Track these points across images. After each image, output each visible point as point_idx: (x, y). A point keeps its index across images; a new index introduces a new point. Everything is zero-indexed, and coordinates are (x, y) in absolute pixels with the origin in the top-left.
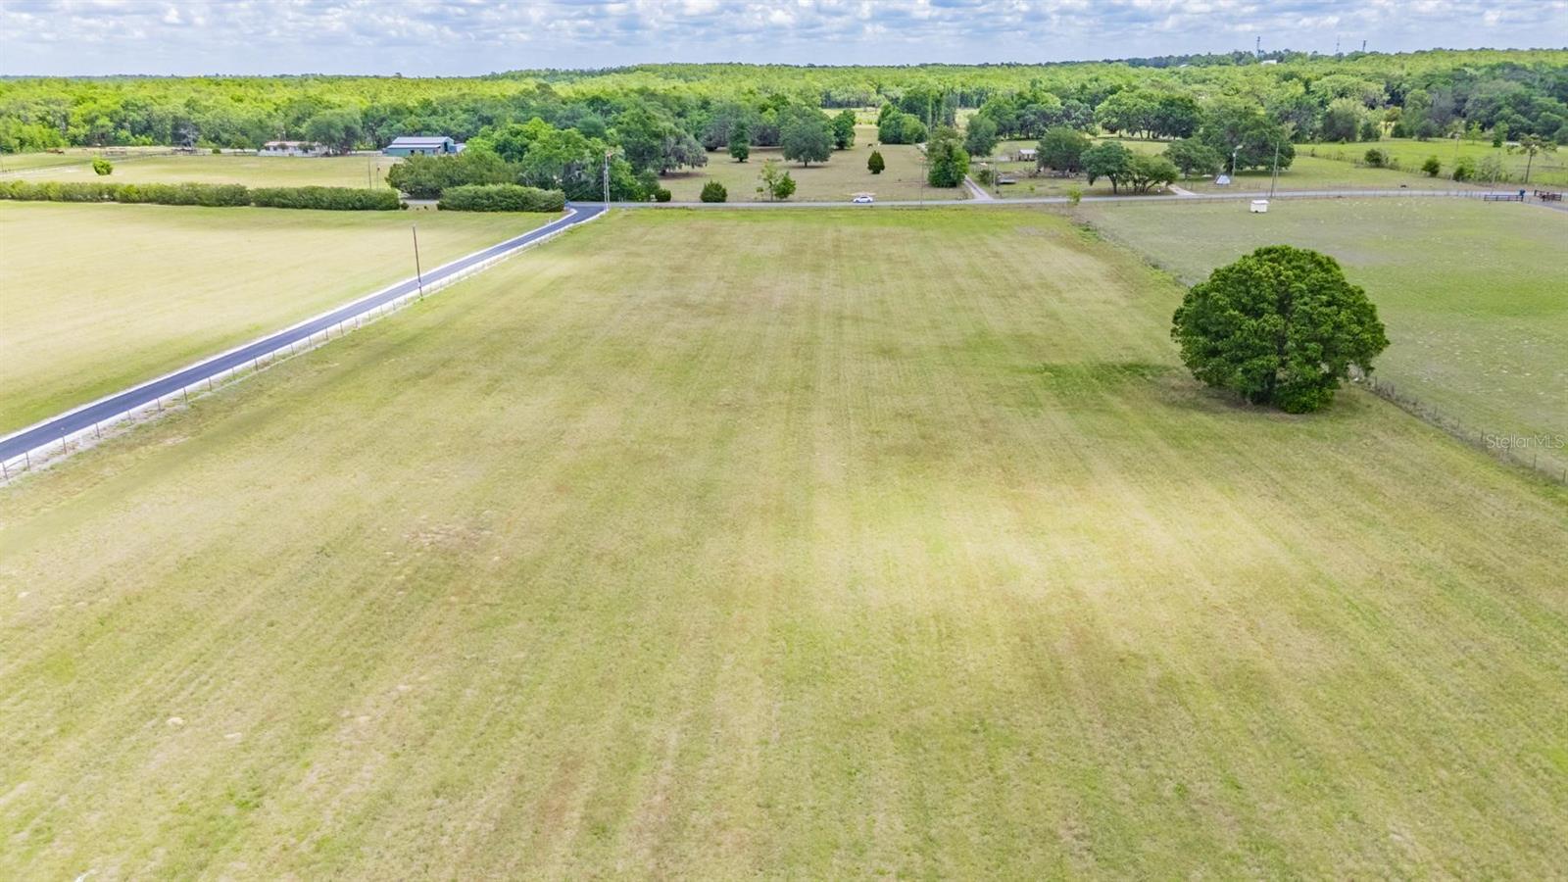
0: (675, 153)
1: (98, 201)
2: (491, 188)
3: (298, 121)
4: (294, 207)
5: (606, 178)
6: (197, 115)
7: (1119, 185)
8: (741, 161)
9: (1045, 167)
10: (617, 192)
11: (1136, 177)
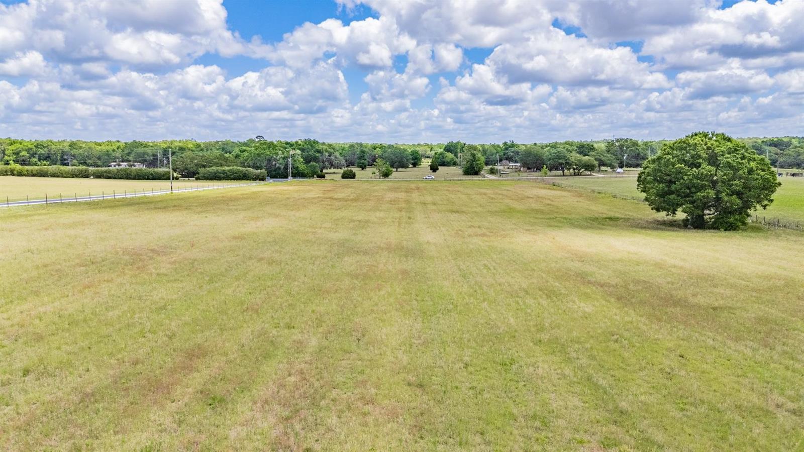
0: (328, 161)
1: (4, 175)
2: (226, 168)
3: (129, 154)
4: (115, 178)
5: (290, 166)
6: (75, 150)
7: (566, 171)
8: (363, 169)
9: (524, 167)
10: (296, 173)
11: (575, 167)
